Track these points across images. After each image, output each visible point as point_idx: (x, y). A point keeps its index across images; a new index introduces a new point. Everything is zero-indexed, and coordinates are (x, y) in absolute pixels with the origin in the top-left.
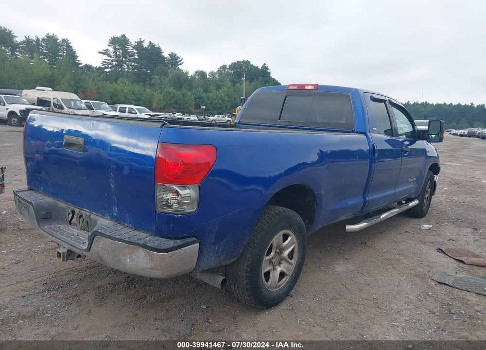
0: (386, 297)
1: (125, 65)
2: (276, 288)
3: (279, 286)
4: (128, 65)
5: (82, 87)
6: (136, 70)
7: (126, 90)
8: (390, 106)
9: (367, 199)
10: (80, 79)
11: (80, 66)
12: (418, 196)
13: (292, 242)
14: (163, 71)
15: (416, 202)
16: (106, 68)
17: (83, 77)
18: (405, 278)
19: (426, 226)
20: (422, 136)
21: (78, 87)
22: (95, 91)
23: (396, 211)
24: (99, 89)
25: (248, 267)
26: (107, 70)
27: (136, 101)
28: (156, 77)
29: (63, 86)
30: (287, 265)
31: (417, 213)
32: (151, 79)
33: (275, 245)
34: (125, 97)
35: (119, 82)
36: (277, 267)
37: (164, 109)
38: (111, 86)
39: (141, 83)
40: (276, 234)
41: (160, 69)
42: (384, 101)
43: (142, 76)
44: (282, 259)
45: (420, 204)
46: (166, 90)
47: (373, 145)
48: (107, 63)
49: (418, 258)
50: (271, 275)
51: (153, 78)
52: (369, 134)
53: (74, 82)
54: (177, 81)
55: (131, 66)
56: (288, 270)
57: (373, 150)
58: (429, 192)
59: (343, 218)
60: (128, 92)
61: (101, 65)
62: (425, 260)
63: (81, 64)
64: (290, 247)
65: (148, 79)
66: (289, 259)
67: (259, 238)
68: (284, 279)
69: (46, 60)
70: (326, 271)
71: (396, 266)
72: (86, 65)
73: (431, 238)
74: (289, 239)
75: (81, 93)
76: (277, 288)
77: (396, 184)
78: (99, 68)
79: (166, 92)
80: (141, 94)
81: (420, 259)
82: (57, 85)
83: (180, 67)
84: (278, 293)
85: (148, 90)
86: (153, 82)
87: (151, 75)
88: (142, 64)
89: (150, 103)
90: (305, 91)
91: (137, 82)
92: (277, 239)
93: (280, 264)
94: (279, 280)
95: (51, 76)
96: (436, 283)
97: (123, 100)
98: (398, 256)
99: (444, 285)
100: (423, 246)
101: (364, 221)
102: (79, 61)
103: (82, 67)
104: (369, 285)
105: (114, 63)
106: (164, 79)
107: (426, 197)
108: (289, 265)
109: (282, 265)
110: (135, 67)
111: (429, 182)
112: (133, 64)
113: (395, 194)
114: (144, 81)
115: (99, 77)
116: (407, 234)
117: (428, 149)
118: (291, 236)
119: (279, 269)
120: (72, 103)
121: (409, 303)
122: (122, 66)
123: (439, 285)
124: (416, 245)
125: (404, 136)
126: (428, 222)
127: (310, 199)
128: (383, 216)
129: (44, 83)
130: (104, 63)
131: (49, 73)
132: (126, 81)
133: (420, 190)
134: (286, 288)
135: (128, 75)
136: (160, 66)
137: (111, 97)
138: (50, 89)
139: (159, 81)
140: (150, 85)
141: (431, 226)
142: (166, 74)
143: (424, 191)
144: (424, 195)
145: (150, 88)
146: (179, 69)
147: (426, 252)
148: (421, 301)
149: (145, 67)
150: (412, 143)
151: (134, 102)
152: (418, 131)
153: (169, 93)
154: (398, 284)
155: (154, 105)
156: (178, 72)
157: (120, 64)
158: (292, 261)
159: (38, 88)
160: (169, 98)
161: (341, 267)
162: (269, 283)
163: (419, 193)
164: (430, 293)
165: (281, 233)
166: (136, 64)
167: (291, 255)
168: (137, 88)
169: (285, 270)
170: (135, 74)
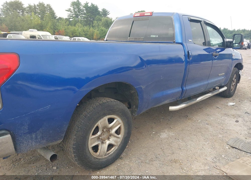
0: (190, 159)
1: (79, 17)
2: (105, 155)
3: (109, 154)
4: (81, 17)
5: (57, 29)
6: (85, 19)
7: (80, 30)
8: (205, 25)
9: (185, 88)
10: (56, 25)
11: (57, 18)
12: (227, 84)
13: (117, 123)
14: (99, 19)
15: (225, 88)
16: (70, 19)
17: (57, 24)
18: (208, 142)
19: (231, 104)
20: (229, 45)
21: (55, 29)
22: (64, 31)
23: (209, 95)
24: (66, 30)
25: (74, 145)
26: (71, 20)
27: (85, 35)
28: (96, 22)
29: (47, 29)
30: (115, 139)
31: (226, 95)
32: (93, 24)
33: (100, 127)
34: (79, 33)
35: (76, 25)
36: (106, 141)
37: (100, 39)
38: (72, 28)
39: (88, 26)
40: (101, 119)
41: (98, 18)
42: (200, 22)
43: (89, 22)
44: (111, 135)
45: (229, 89)
46: (100, 28)
47: (188, 52)
48: (70, 16)
49: (220, 127)
50: (100, 148)
51: (94, 23)
52: (185, 44)
53: (53, 27)
54: (106, 23)
55: (83, 17)
56: (116, 142)
57: (188, 55)
58: (235, 81)
59: (167, 102)
60: (81, 30)
61: (67, 17)
62: (226, 128)
63: (57, 17)
64: (116, 126)
65: (91, 23)
66: (116, 135)
67: (82, 124)
68: (113, 149)
69: (39, 16)
70: (153, 137)
71: (204, 133)
72: (60, 17)
73: (233, 112)
74: (115, 121)
75: (57, 32)
76: (107, 155)
77: (208, 77)
78: (66, 19)
79: (101, 29)
80: (88, 31)
81: (222, 128)
82: (44, 28)
83: (108, 16)
84: (107, 159)
85: (91, 29)
86: (94, 25)
87: (93, 21)
88: (88, 16)
89: (93, 36)
90: (144, 17)
91: (86, 25)
92: (102, 122)
93: (108, 139)
94: (108, 151)
95: (41, 24)
96: (230, 147)
97: (78, 34)
98: (207, 125)
99: (235, 149)
100: (226, 118)
101: (183, 103)
102: (56, 15)
103: (58, 19)
104: (180, 149)
105: (74, 16)
106: (100, 23)
107: (233, 84)
108: (118, 139)
109: (111, 140)
110: (84, 18)
111: (235, 75)
112: (83, 15)
113: (208, 84)
114: (89, 24)
115: (65, 23)
116: (218, 109)
117: (233, 54)
118: (116, 119)
119: (108, 142)
120: (48, 37)
121: (205, 164)
122: (78, 17)
123: (231, 148)
124: (221, 117)
125: (217, 46)
126: (233, 100)
127: (133, 92)
128: (199, 99)
129: (38, 28)
130: (69, 16)
131: (40, 22)
132: (80, 25)
133: (228, 80)
134: (114, 154)
135: (81, 22)
136: (98, 16)
137: (72, 34)
138: (36, 30)
139: (97, 24)
140: (93, 26)
141: (235, 103)
142: (101, 20)
143: (231, 81)
144: (231, 83)
145: (93, 28)
146: (107, 17)
147: (228, 122)
148: (215, 162)
149: (90, 17)
150: (223, 50)
151: (84, 36)
152: (226, 42)
153: (102, 30)
154: (202, 148)
155: (95, 37)
156: (107, 19)
157: (77, 16)
158: (120, 136)
159: (30, 30)
160: (102, 33)
161: (164, 135)
162: (98, 153)
163: (227, 82)
164: (223, 156)
165: (106, 118)
166: (85, 16)
167: (118, 132)
168: (86, 28)
169: (113, 143)
170: (85, 21)
